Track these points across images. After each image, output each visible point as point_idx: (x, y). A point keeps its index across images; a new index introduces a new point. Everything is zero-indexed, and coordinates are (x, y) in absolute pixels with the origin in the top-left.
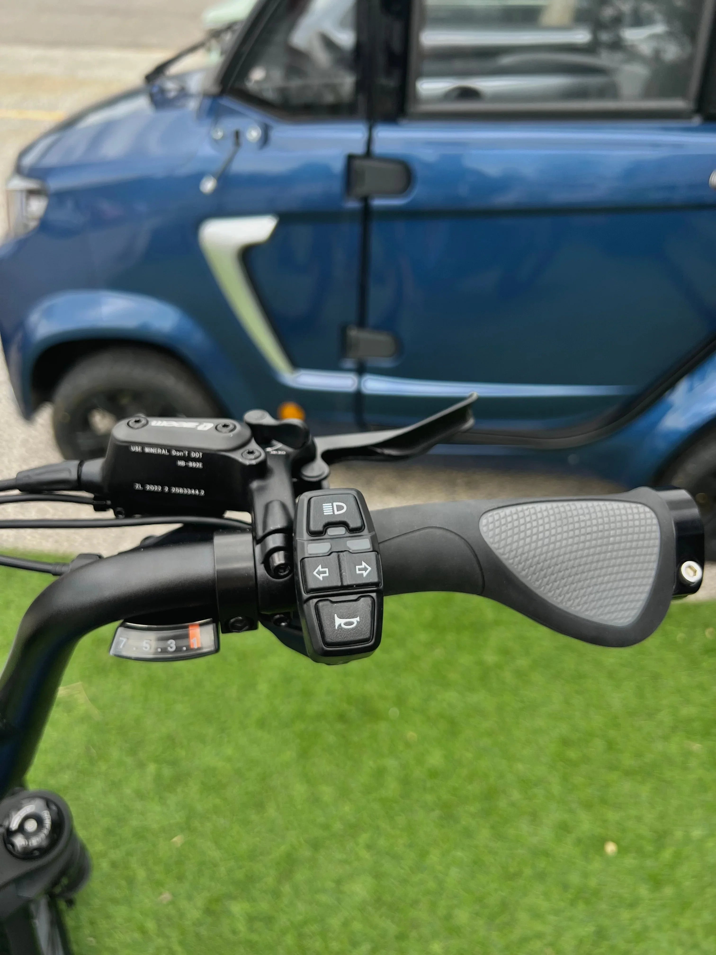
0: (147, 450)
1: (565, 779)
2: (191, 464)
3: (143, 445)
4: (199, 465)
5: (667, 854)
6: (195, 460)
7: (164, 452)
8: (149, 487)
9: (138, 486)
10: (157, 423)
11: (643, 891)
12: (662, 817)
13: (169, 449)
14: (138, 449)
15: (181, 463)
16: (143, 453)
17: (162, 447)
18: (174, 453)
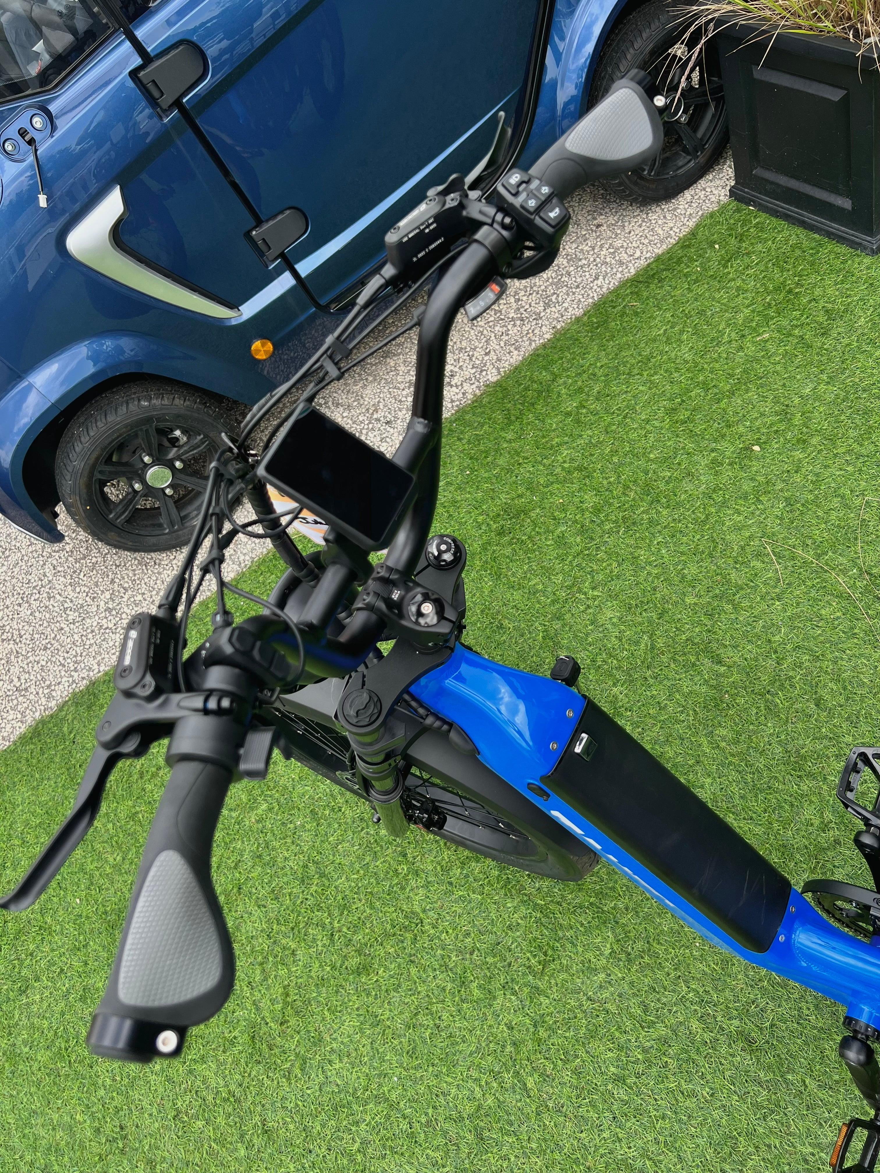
0: (410, 236)
1: (691, 434)
2: (432, 227)
3: (407, 235)
4: (435, 225)
5: (797, 420)
6: (432, 224)
7: (417, 231)
8: (420, 256)
9: (415, 259)
10: (402, 223)
11: (798, 454)
12: (776, 401)
13: (418, 227)
14: (406, 239)
15: (427, 231)
16: (409, 239)
17: (414, 229)
18: (422, 228)
